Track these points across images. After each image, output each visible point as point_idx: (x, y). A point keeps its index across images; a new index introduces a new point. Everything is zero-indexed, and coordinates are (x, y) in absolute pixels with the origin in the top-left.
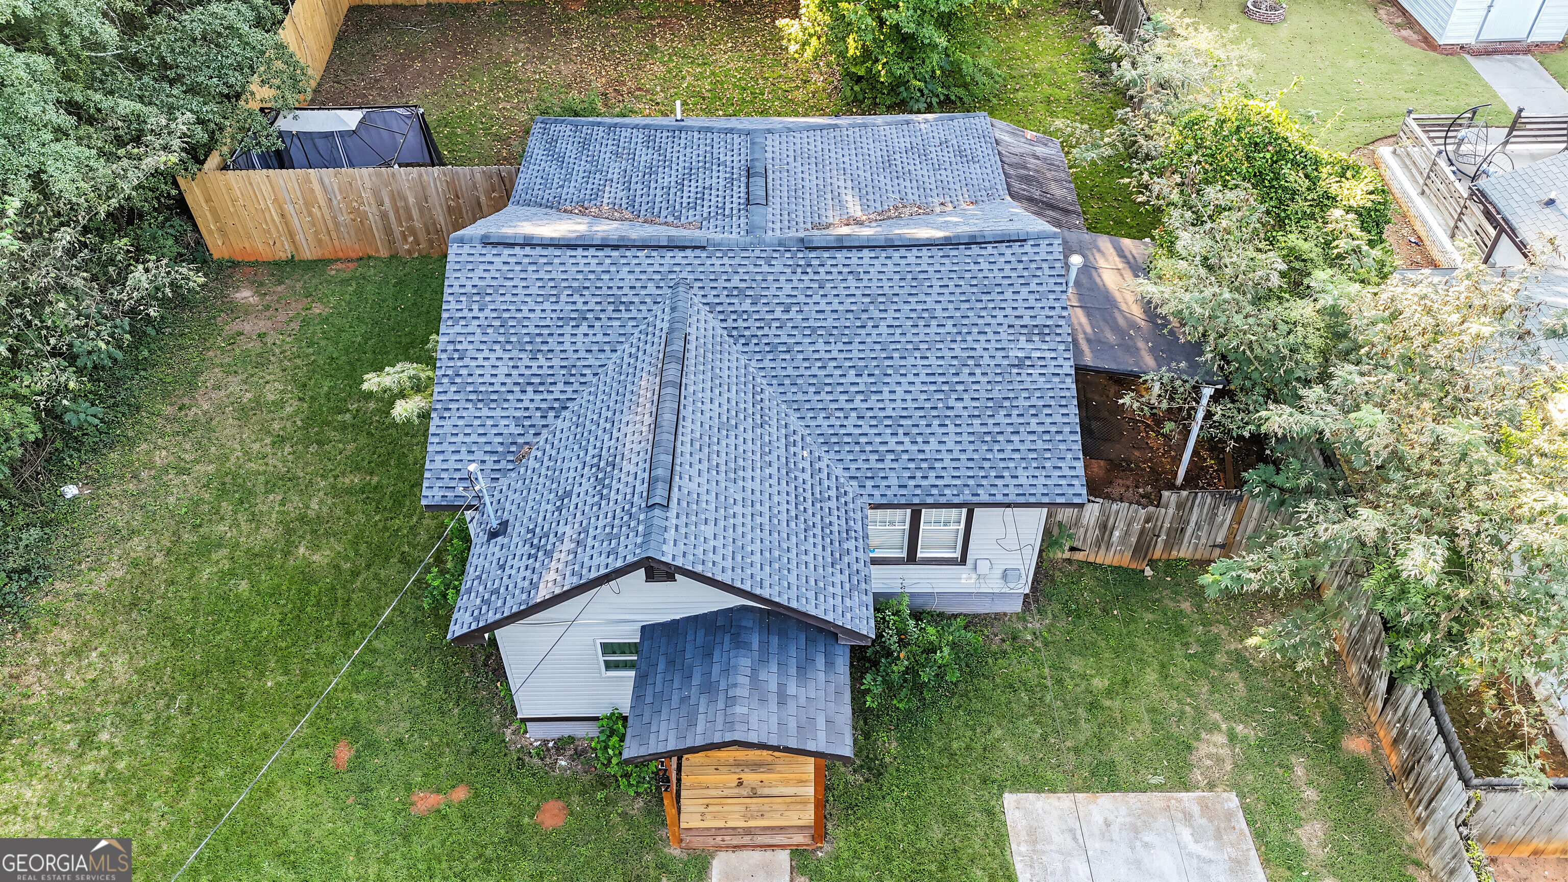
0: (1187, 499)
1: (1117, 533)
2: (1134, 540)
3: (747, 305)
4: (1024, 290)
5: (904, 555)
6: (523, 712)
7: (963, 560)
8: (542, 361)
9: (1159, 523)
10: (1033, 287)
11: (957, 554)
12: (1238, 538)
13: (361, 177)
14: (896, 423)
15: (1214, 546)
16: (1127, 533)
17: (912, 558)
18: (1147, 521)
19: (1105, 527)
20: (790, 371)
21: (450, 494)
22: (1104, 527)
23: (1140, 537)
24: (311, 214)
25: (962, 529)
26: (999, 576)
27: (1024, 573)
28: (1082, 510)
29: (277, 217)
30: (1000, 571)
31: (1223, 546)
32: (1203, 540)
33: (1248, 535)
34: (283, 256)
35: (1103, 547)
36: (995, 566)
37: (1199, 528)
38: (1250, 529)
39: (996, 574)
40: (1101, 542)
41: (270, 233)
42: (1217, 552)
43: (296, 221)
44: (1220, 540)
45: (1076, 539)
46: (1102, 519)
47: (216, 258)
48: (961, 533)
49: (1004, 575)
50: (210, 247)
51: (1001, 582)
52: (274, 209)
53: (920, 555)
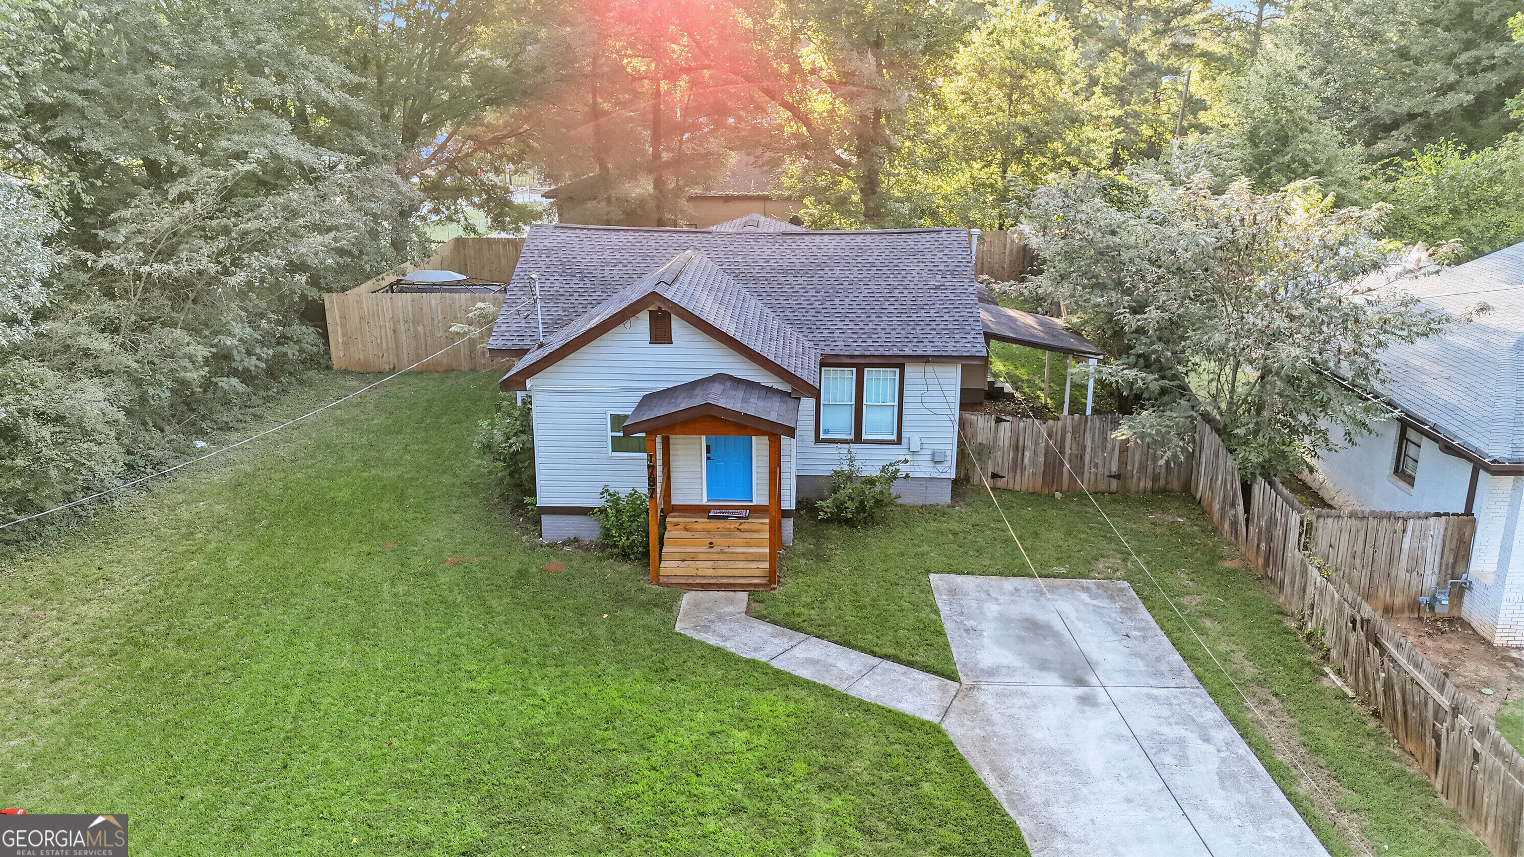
0: (1080, 423)
1: (1027, 454)
2: (1041, 459)
3: (739, 259)
4: (940, 255)
5: (852, 437)
6: (543, 500)
7: (899, 441)
8: (587, 281)
9: (1059, 438)
10: (946, 252)
11: (894, 437)
12: (1129, 468)
13: (460, 299)
14: (842, 316)
15: (1112, 476)
16: (1035, 453)
17: (858, 438)
18: (1050, 436)
19: (1017, 446)
20: (767, 289)
21: (509, 343)
22: (1017, 448)
23: (1046, 456)
24: (415, 331)
25: (896, 403)
26: (929, 458)
27: (949, 453)
28: (996, 430)
29: (390, 333)
30: (930, 452)
31: (1117, 477)
32: (1100, 469)
33: (1136, 465)
34: (387, 368)
35: (1018, 471)
36: (925, 446)
37: (1094, 455)
38: (1137, 458)
39: (926, 455)
40: (1016, 465)
41: (381, 347)
42: (1114, 483)
43: (404, 337)
44: (1114, 469)
45: (996, 464)
46: (1014, 439)
47: (335, 367)
48: (896, 409)
49: (933, 455)
50: (333, 358)
51: (931, 464)
52: (389, 326)
53: (865, 437)
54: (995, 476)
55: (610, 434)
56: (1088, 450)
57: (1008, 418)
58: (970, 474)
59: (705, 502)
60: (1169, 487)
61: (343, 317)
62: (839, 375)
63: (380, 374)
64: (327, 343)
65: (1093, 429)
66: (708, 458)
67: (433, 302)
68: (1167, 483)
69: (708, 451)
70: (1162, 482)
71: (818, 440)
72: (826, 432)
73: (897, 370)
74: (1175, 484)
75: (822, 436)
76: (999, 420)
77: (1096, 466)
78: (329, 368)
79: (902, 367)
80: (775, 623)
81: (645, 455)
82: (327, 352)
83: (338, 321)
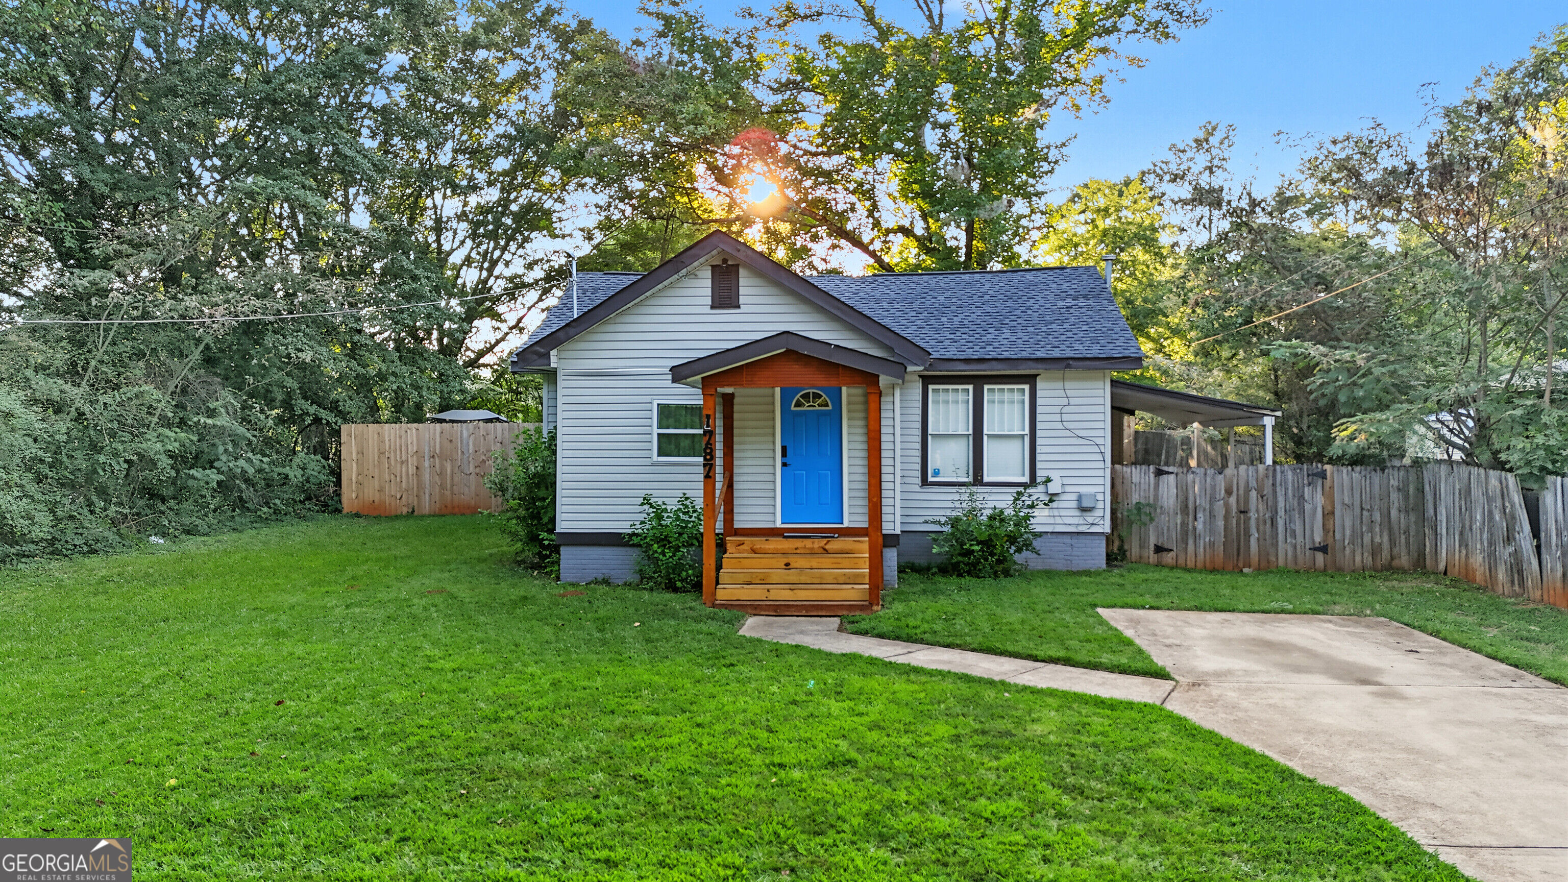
0: (1267, 476)
1: (1201, 518)
2: (1220, 523)
4: (1067, 284)
5: (971, 479)
6: (562, 526)
7: (1032, 483)
9: (1241, 492)
10: (1074, 282)
11: (1026, 479)
12: (1338, 537)
15: (1315, 549)
16: (1212, 516)
17: (978, 480)
18: (1229, 492)
19: (1187, 506)
22: (1186, 508)
23: (1226, 518)
24: (442, 467)
25: (1027, 431)
26: (1074, 504)
27: (1100, 497)
28: (1157, 486)
29: (412, 470)
30: (1074, 497)
31: (1324, 549)
32: (1300, 539)
33: (1348, 532)
34: (405, 510)
35: (1191, 542)
36: (1068, 489)
37: (1289, 521)
38: (1348, 523)
39: (1068, 502)
40: (1186, 533)
41: (401, 487)
42: (1320, 556)
43: (427, 476)
44: (1318, 538)
45: (1160, 534)
46: (1181, 497)
47: (345, 511)
48: (1027, 440)
49: (1079, 499)
50: (345, 499)
51: (1077, 513)
52: (413, 462)
53: (986, 479)
54: (1159, 549)
55: (656, 431)
56: (1281, 512)
57: (1171, 469)
58: (1126, 547)
59: (779, 524)
60: (1396, 563)
61: (361, 453)
62: (951, 396)
63: (397, 517)
64: (338, 483)
65: (1284, 483)
66: (784, 465)
67: (465, 434)
68: (1392, 558)
69: (784, 453)
70: (1385, 555)
71: (925, 482)
72: (936, 473)
73: (1026, 387)
74: (1404, 561)
75: (930, 479)
76: (1159, 473)
77: (1294, 533)
78: (338, 511)
79: (1031, 380)
80: (881, 636)
81: (701, 460)
82: (338, 494)
83: (354, 457)
